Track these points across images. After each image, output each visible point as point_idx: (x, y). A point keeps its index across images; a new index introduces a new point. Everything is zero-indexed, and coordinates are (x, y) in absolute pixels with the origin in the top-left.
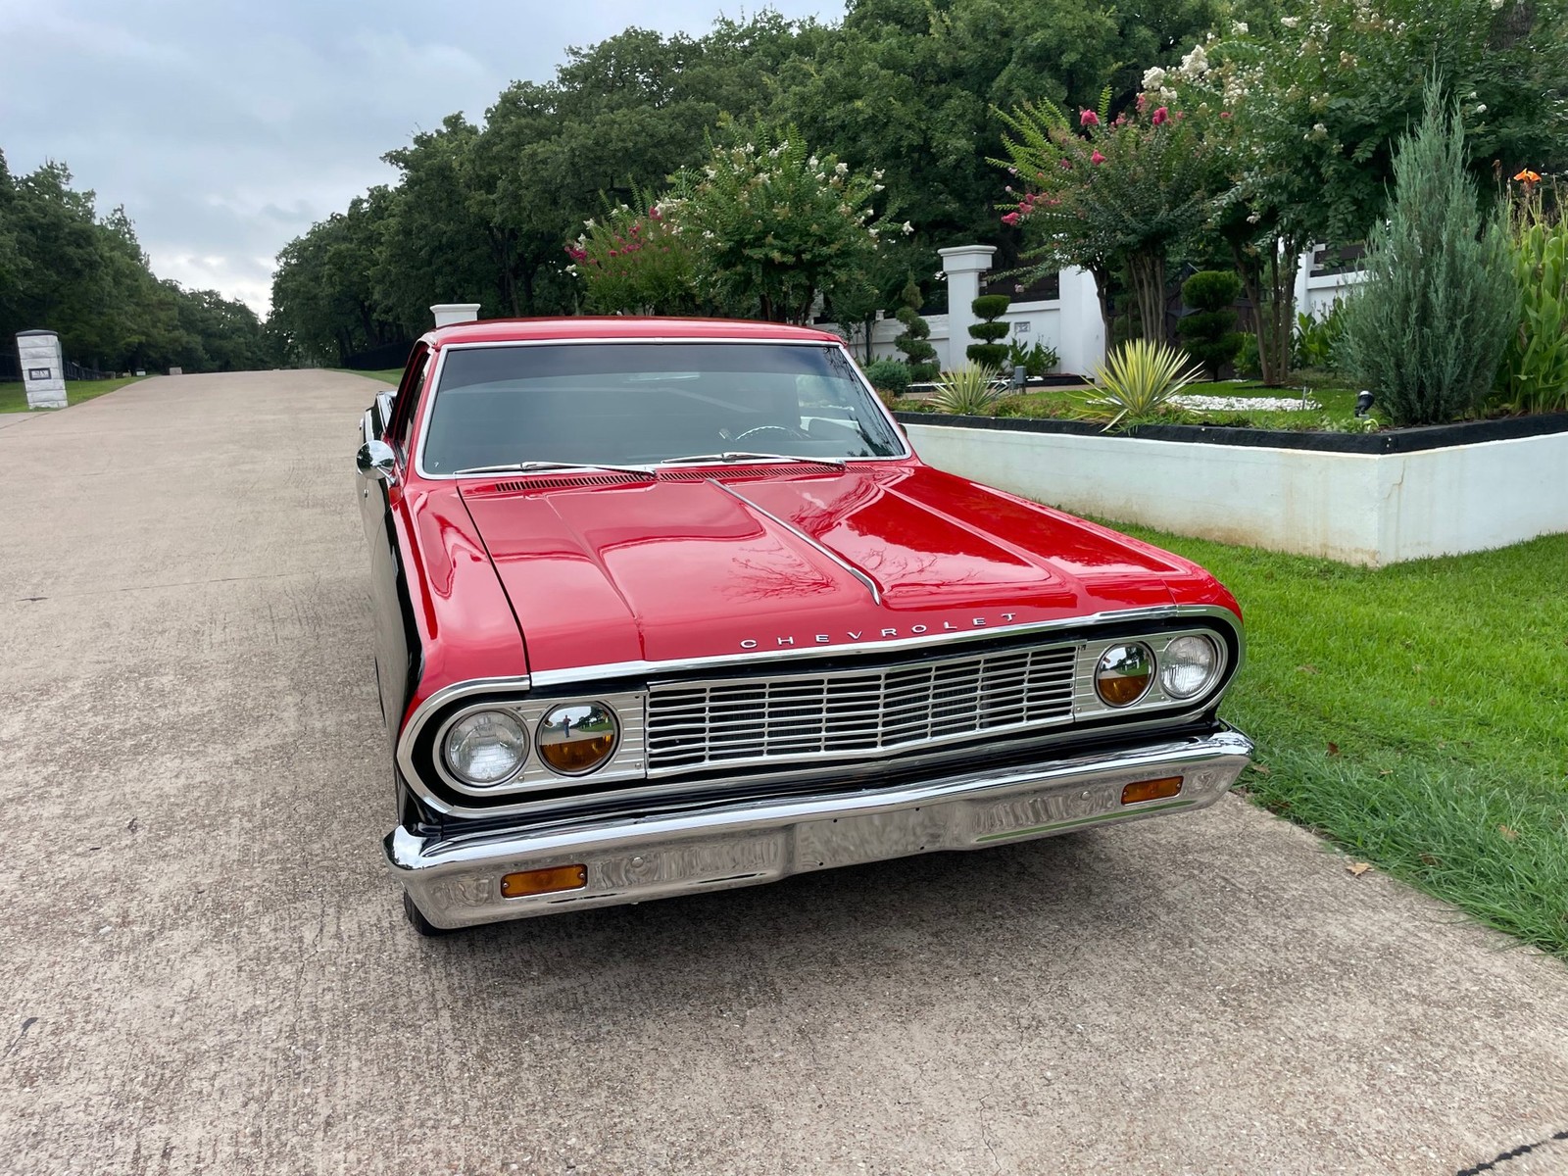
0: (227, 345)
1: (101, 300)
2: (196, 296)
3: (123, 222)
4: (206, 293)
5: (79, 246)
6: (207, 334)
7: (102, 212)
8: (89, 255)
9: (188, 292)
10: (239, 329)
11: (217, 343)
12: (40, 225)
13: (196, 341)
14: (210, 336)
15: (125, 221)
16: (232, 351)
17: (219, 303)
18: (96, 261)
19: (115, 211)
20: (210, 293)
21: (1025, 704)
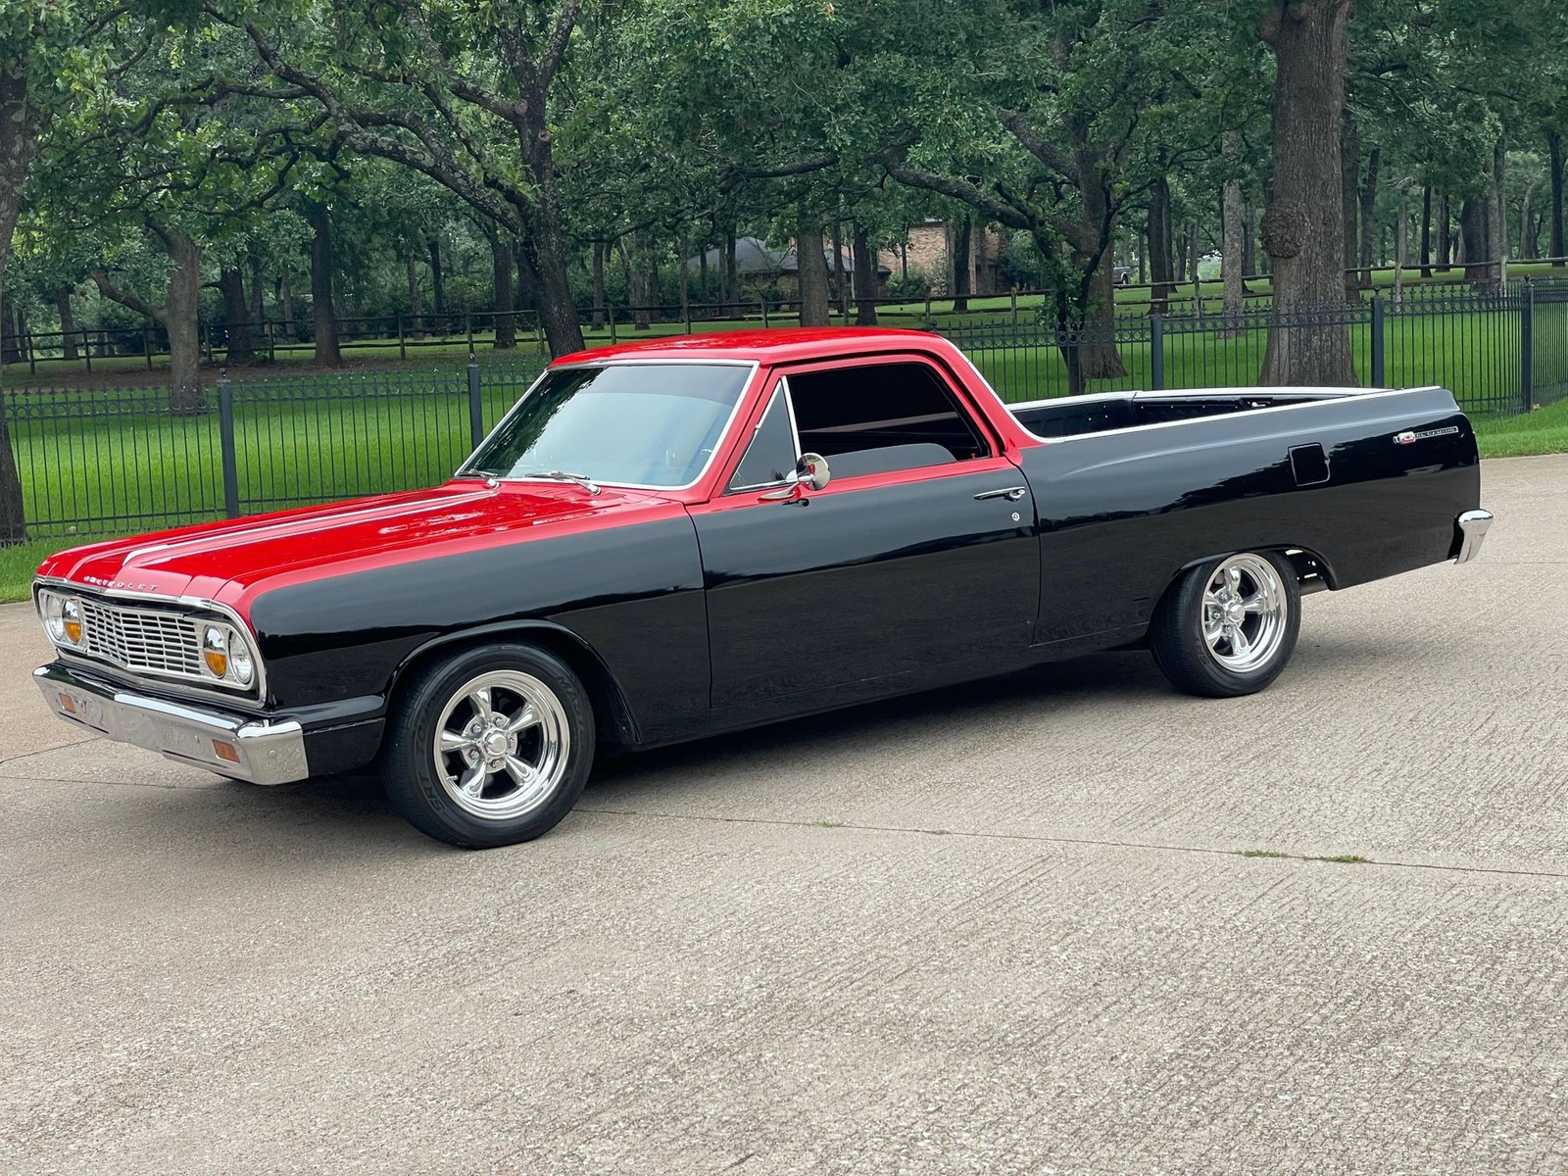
21: (183, 659)
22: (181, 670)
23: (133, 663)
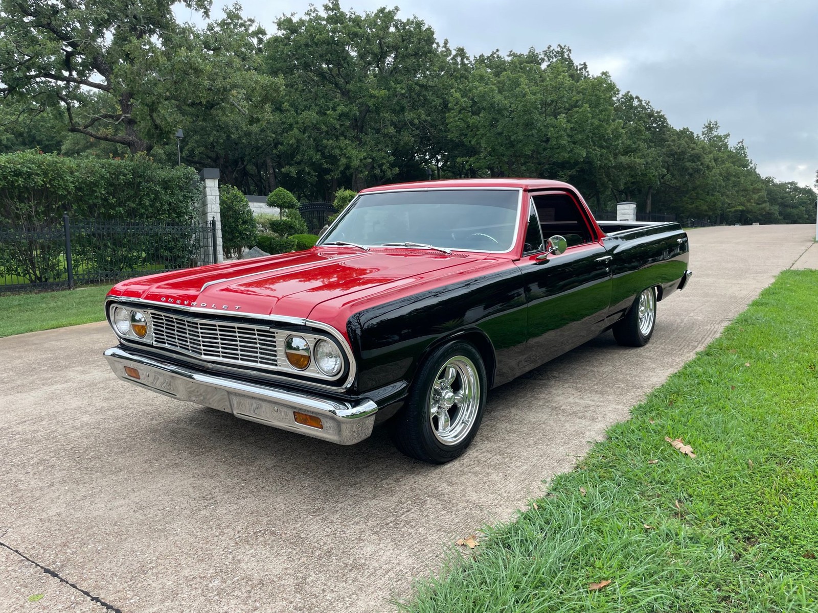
0: (795, 211)
1: (715, 188)
2: (783, 186)
3: (742, 148)
4: (789, 183)
5: (694, 162)
6: (784, 205)
7: (732, 144)
8: (697, 166)
9: (778, 183)
10: (805, 203)
11: (789, 210)
12: (676, 153)
13: (776, 209)
14: (787, 206)
15: (743, 147)
16: (797, 214)
17: (796, 189)
18: (700, 169)
19: (739, 143)
20: (792, 183)
21: (259, 355)
22: (256, 362)
23: (205, 354)
